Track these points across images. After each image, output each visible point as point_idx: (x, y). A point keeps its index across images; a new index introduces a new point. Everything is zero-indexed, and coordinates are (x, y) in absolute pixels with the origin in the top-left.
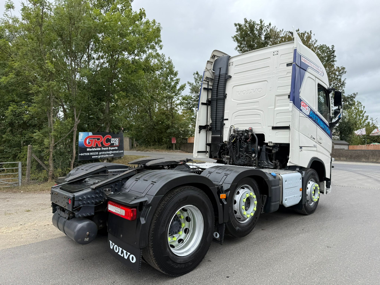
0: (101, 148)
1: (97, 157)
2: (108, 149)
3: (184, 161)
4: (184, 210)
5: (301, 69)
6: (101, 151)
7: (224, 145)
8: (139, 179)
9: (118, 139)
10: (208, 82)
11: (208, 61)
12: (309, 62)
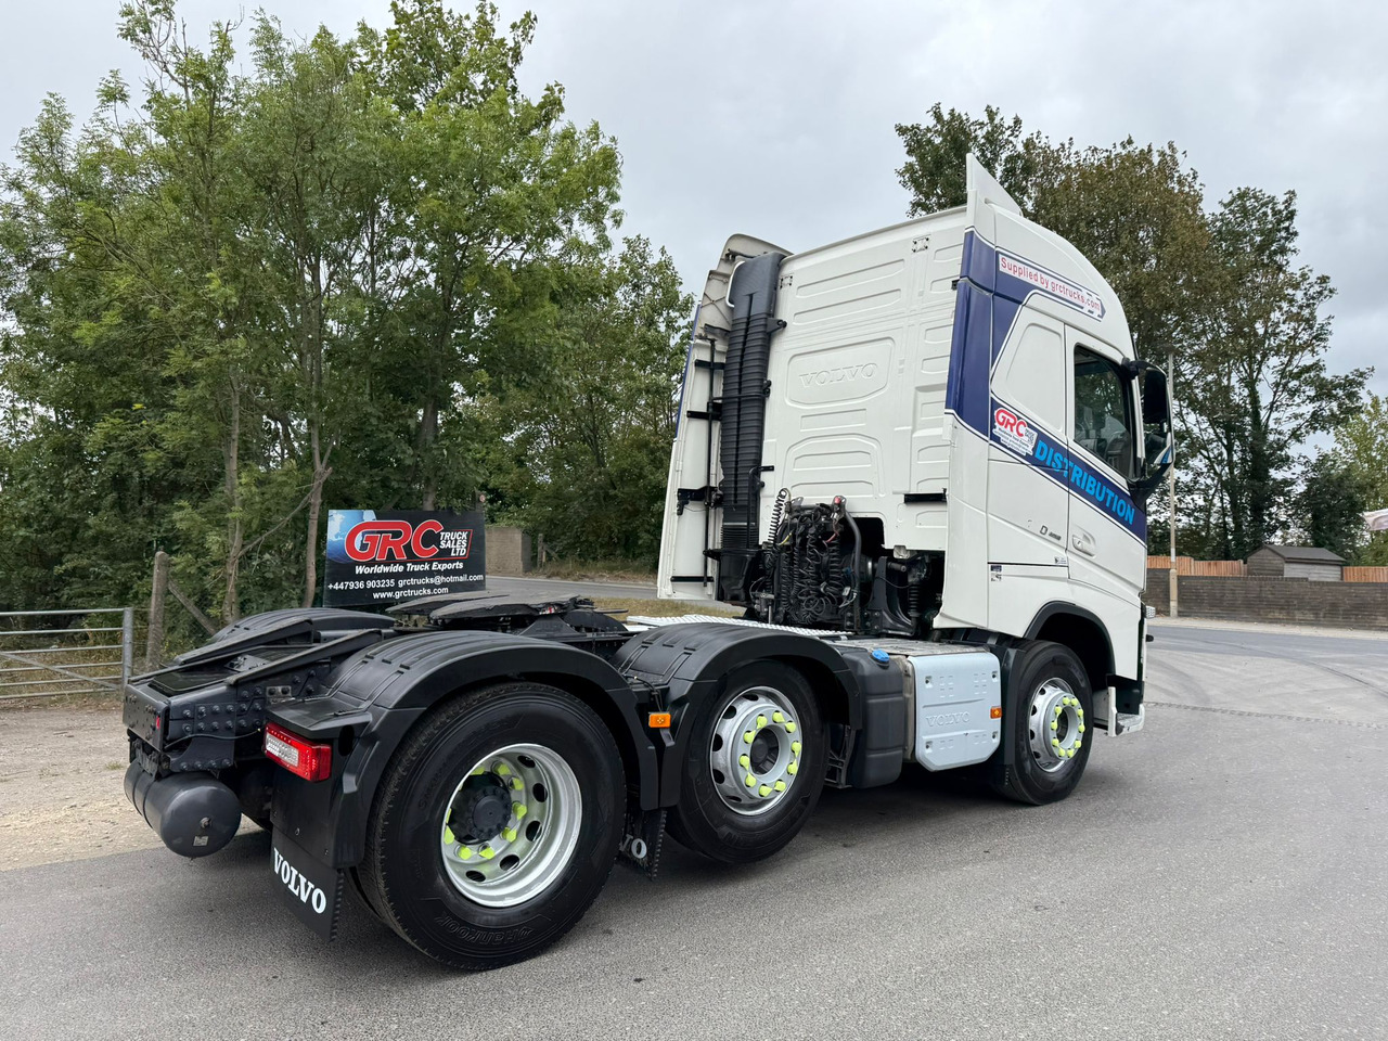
0: (404, 563)
1: (390, 595)
2: (430, 567)
3: (560, 605)
4: (526, 762)
5: (996, 297)
6: (406, 575)
7: (760, 554)
8: (372, 658)
9: (464, 535)
10: (712, 341)
11: (711, 273)
12: (1034, 272)
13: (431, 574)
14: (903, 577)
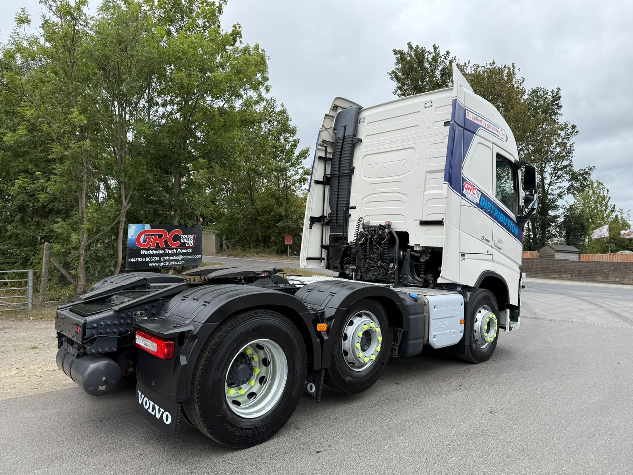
0: (164, 249)
1: (157, 264)
2: (176, 251)
3: (269, 272)
4: (260, 347)
5: (465, 130)
6: (165, 255)
7: (349, 248)
8: (187, 298)
9: (193, 236)
10: (326, 148)
11: (326, 115)
12: (480, 119)
13: (177, 254)
14: (418, 259)
